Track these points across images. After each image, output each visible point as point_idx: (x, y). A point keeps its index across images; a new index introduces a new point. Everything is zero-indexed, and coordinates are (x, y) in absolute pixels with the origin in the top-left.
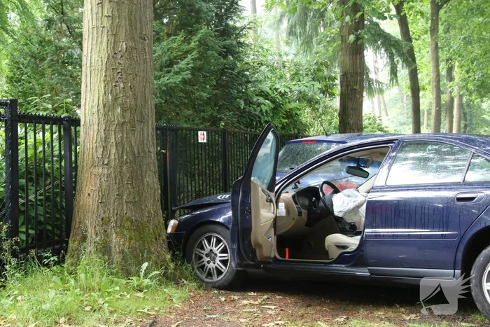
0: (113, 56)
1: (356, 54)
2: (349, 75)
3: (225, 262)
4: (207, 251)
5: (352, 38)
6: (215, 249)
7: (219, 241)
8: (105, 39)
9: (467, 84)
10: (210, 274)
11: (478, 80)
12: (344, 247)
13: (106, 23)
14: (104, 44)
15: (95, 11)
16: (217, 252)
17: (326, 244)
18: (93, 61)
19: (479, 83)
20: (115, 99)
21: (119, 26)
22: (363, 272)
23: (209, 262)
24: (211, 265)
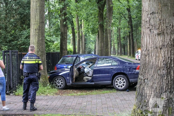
0: (39, 41)
1: (65, 27)
2: (63, 33)
3: (62, 84)
4: (57, 82)
5: (65, 23)
6: (59, 81)
7: (60, 80)
8: (37, 37)
9: (88, 30)
10: (58, 87)
11: (92, 28)
12: (88, 79)
13: (37, 34)
14: (37, 38)
15: (34, 31)
16: (60, 82)
17: (84, 79)
18: (34, 42)
19: (92, 29)
20: (39, 50)
21: (40, 34)
22: (93, 83)
23: (58, 84)
24: (59, 85)
